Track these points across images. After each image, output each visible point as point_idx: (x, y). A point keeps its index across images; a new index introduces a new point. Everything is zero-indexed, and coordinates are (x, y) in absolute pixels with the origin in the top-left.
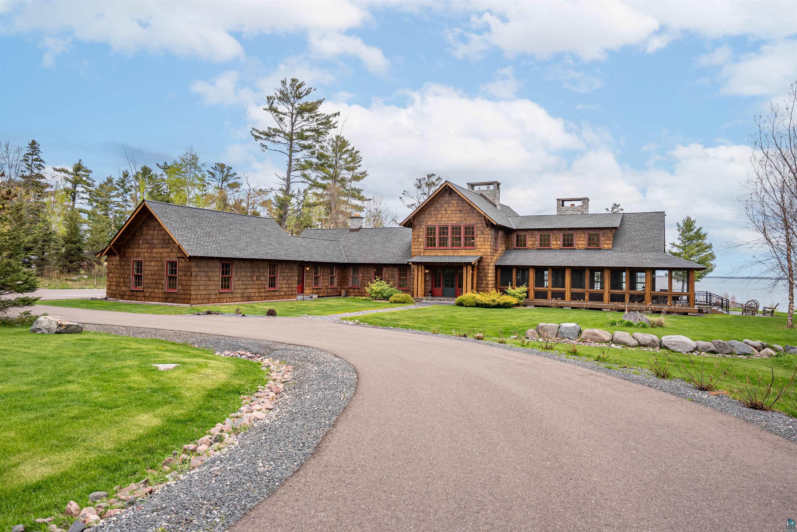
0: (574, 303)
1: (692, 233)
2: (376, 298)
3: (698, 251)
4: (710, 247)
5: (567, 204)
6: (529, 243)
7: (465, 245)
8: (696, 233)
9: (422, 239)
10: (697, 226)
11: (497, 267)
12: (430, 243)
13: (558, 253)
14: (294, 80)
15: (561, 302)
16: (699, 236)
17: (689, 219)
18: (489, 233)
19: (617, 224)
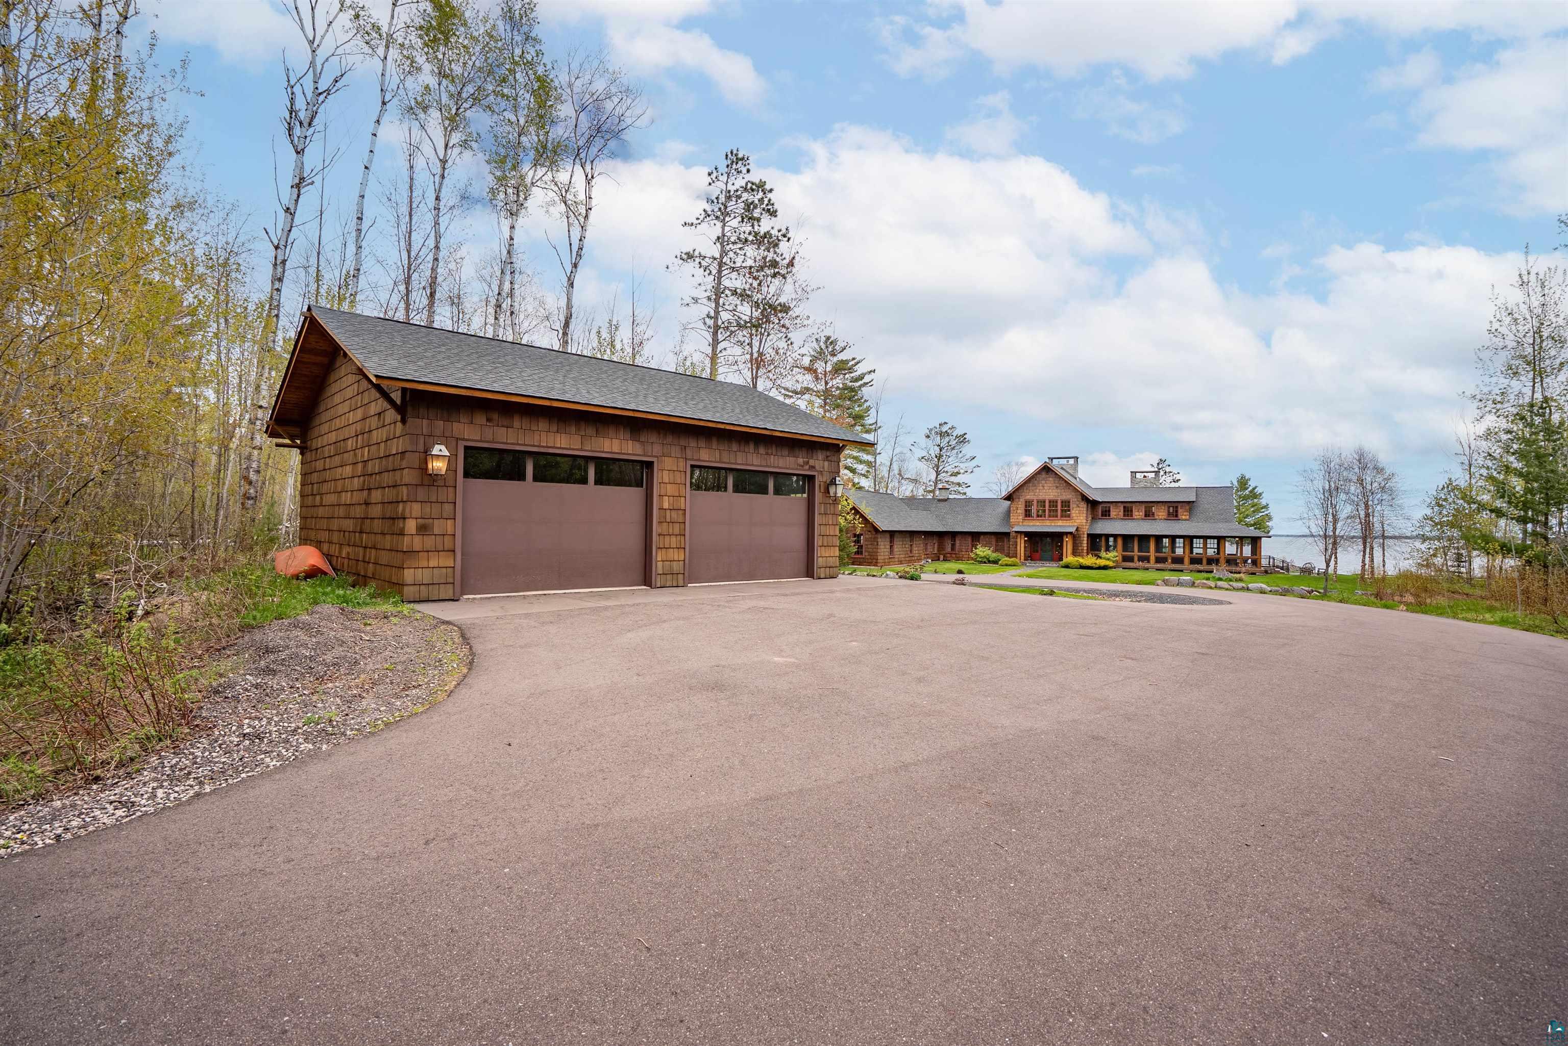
0: (1159, 565)
1: (1247, 492)
2: (981, 562)
3: (1254, 512)
4: (1266, 507)
5: (1138, 475)
6: (1113, 513)
7: (1062, 516)
8: (1251, 492)
9: (1021, 510)
10: (1252, 484)
11: (1089, 535)
12: (1028, 514)
13: (1142, 523)
14: (828, 338)
15: (1147, 565)
16: (1254, 495)
17: (1243, 477)
18: (1083, 505)
19: (1192, 498)
